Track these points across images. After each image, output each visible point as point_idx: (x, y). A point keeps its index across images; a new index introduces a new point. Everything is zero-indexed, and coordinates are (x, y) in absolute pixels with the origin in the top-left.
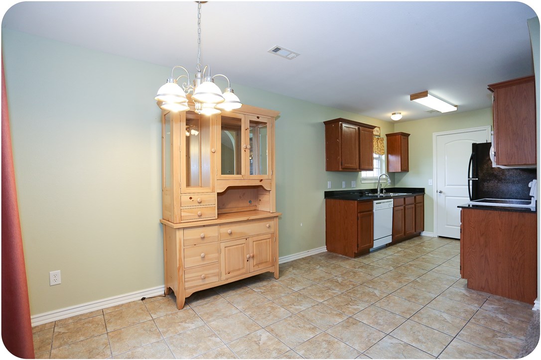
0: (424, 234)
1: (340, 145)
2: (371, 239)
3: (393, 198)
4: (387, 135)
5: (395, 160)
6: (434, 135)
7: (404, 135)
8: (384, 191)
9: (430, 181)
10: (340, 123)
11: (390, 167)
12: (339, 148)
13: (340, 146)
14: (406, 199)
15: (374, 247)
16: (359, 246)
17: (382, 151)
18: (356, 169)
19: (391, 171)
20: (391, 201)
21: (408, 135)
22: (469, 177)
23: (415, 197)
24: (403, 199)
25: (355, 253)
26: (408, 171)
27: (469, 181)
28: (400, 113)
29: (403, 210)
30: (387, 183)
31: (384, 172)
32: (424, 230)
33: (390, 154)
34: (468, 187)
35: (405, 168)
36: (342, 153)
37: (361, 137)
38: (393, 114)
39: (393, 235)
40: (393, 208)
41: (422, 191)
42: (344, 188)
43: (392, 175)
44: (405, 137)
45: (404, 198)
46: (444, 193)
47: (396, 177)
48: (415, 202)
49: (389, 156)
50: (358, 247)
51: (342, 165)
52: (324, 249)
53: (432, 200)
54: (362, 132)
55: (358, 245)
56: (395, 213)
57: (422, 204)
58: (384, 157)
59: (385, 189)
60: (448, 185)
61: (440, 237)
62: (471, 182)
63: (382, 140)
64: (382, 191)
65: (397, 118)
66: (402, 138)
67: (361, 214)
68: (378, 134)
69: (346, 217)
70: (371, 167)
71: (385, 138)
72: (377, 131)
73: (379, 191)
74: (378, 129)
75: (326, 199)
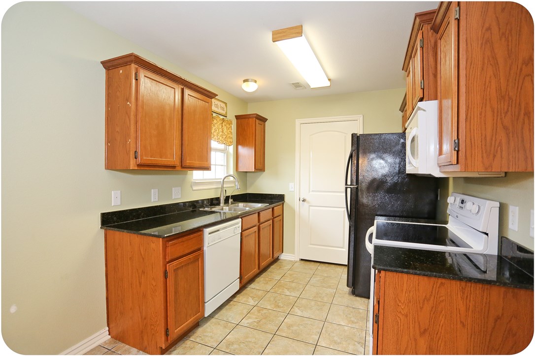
0: (283, 257)
1: (132, 114)
3: (242, 216)
4: (238, 117)
5: (247, 153)
6: (298, 122)
7: (260, 120)
8: (230, 201)
9: (291, 185)
10: (134, 66)
11: (240, 164)
13: (132, 117)
14: (261, 214)
15: (206, 315)
16: (170, 332)
17: (229, 140)
18: (174, 167)
19: (241, 169)
20: (237, 223)
21: (265, 120)
22: (346, 184)
23: (273, 209)
24: (257, 215)
26: (264, 171)
27: (346, 188)
28: (256, 82)
29: (257, 232)
30: (234, 189)
31: (231, 172)
32: (283, 252)
33: (241, 145)
34: (344, 194)
35: (260, 167)
36: (137, 132)
37: (185, 107)
38: (245, 81)
39: (241, 277)
40: (241, 233)
41: (280, 198)
42: (154, 200)
43: (243, 175)
44: (261, 122)
45: (259, 213)
46: (308, 202)
47: (248, 179)
48: (273, 216)
49: (240, 147)
50: (167, 335)
51: (136, 158)
53: (293, 211)
54: (187, 98)
55: (167, 331)
56: (244, 239)
57: (281, 217)
58: (231, 149)
60: (313, 191)
61: (302, 260)
62: (349, 190)
63: (230, 123)
64: (226, 200)
65: (250, 88)
66: (257, 122)
67: (175, 263)
68: (223, 112)
69: (143, 272)
70: (204, 164)
71: (234, 121)
72: (223, 108)
73: (222, 201)
74: (223, 105)
75: (106, 230)
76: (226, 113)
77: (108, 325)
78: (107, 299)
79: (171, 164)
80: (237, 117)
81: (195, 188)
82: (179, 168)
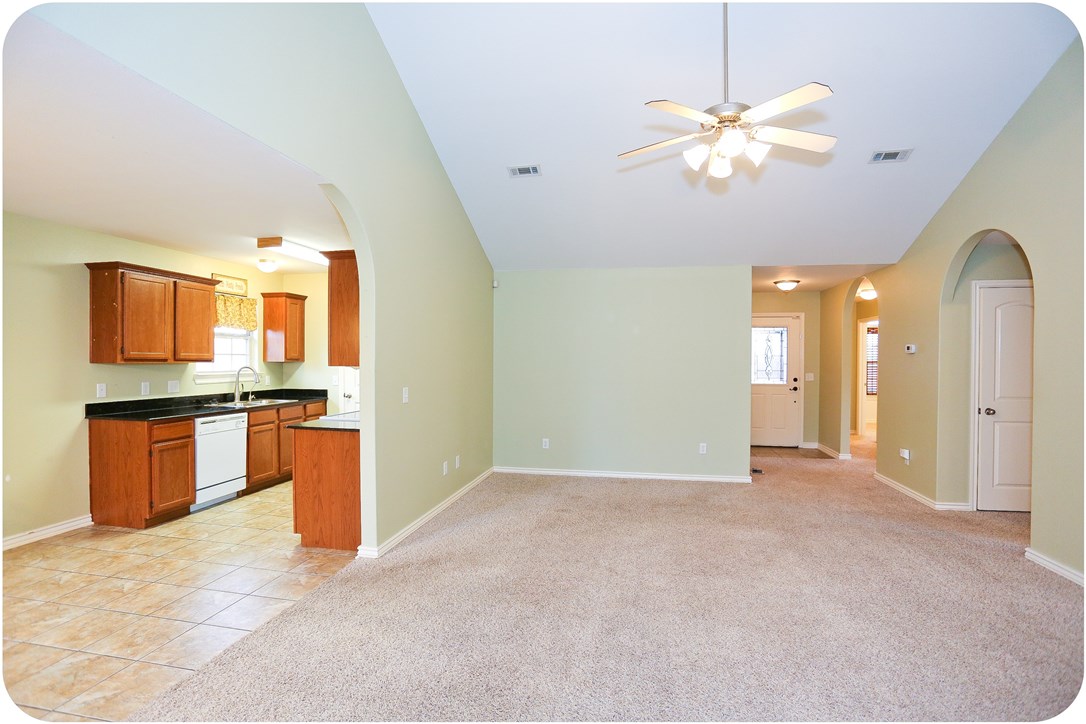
1: (119, 313)
2: (190, 488)
3: (249, 411)
4: (266, 296)
5: (277, 339)
7: (296, 298)
8: (250, 397)
9: (335, 378)
10: (120, 270)
11: (269, 353)
12: (116, 319)
13: (118, 317)
14: (281, 411)
15: (198, 502)
16: (154, 505)
17: (251, 324)
18: (165, 360)
19: (269, 360)
20: (243, 417)
21: (303, 298)
23: (305, 406)
24: (275, 411)
25: (146, 520)
26: (303, 360)
28: (273, 262)
29: (275, 431)
31: (256, 362)
33: (269, 329)
35: (295, 355)
36: (123, 330)
37: (178, 300)
38: (260, 261)
39: (248, 476)
40: (249, 428)
41: (321, 395)
42: (144, 395)
43: (277, 368)
44: (296, 301)
45: (279, 409)
46: (354, 398)
47: (285, 370)
48: (304, 414)
49: (268, 332)
50: (151, 507)
51: (122, 353)
52: (86, 521)
53: (337, 410)
54: (181, 290)
55: (151, 503)
56: (253, 437)
58: (257, 334)
59: (253, 393)
63: (253, 302)
64: (245, 396)
65: (269, 267)
66: (288, 303)
67: (160, 445)
68: (242, 292)
69: (129, 453)
70: (206, 356)
71: (260, 301)
72: (240, 287)
73: (237, 397)
74: (240, 283)
75: (90, 420)
76: (246, 292)
77: (91, 512)
78: (91, 486)
79: (163, 357)
80: (264, 295)
81: (198, 381)
82: (173, 362)
